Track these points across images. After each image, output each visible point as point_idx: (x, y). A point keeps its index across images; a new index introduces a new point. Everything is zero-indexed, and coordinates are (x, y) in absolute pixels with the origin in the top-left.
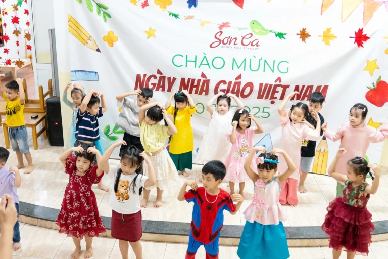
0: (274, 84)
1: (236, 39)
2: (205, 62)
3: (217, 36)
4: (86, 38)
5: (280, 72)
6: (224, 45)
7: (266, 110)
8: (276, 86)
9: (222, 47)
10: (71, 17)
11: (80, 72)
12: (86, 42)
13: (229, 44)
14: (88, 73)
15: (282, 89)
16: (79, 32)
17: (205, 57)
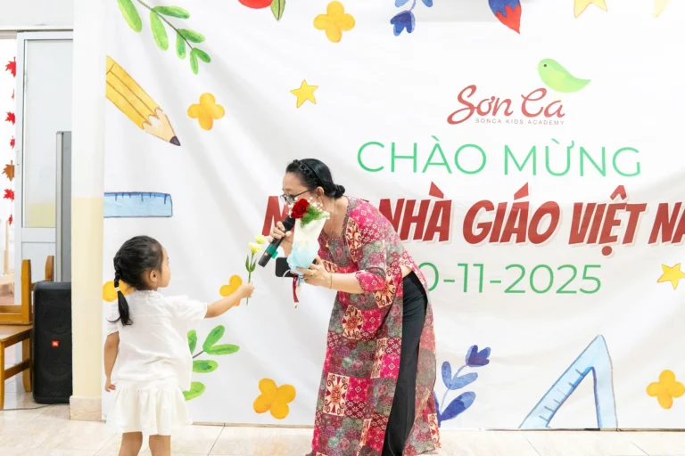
0: (609, 202)
1: (508, 102)
2: (437, 158)
3: (464, 97)
4: (146, 113)
5: (619, 172)
6: (480, 117)
7: (590, 272)
8: (613, 208)
9: (477, 120)
10: (114, 64)
11: (127, 197)
12: (147, 122)
13: (494, 113)
14: (148, 197)
15: (629, 213)
16: (132, 98)
17: (437, 145)
